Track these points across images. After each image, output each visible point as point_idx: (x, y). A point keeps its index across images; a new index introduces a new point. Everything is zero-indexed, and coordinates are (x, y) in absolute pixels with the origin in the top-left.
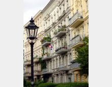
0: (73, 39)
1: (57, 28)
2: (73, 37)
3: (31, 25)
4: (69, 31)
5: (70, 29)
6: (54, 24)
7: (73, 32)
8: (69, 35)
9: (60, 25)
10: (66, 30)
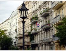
0: (54, 18)
1: (42, 10)
2: (55, 16)
3: (23, 8)
4: (52, 12)
5: (53, 10)
6: (40, 7)
7: (55, 13)
8: (52, 15)
9: (45, 7)
10: (49, 11)
